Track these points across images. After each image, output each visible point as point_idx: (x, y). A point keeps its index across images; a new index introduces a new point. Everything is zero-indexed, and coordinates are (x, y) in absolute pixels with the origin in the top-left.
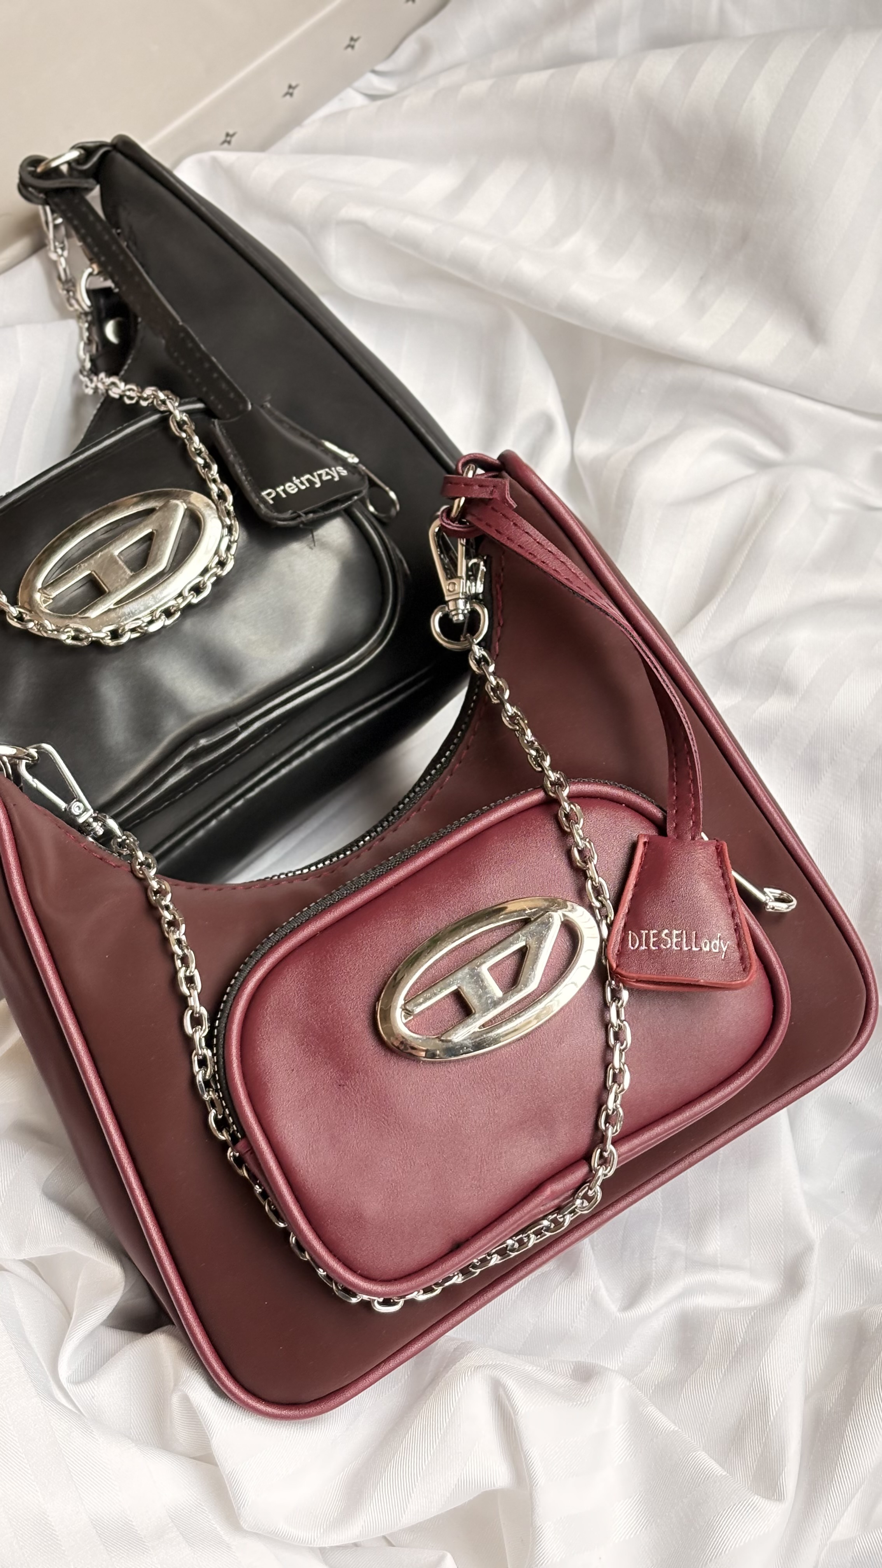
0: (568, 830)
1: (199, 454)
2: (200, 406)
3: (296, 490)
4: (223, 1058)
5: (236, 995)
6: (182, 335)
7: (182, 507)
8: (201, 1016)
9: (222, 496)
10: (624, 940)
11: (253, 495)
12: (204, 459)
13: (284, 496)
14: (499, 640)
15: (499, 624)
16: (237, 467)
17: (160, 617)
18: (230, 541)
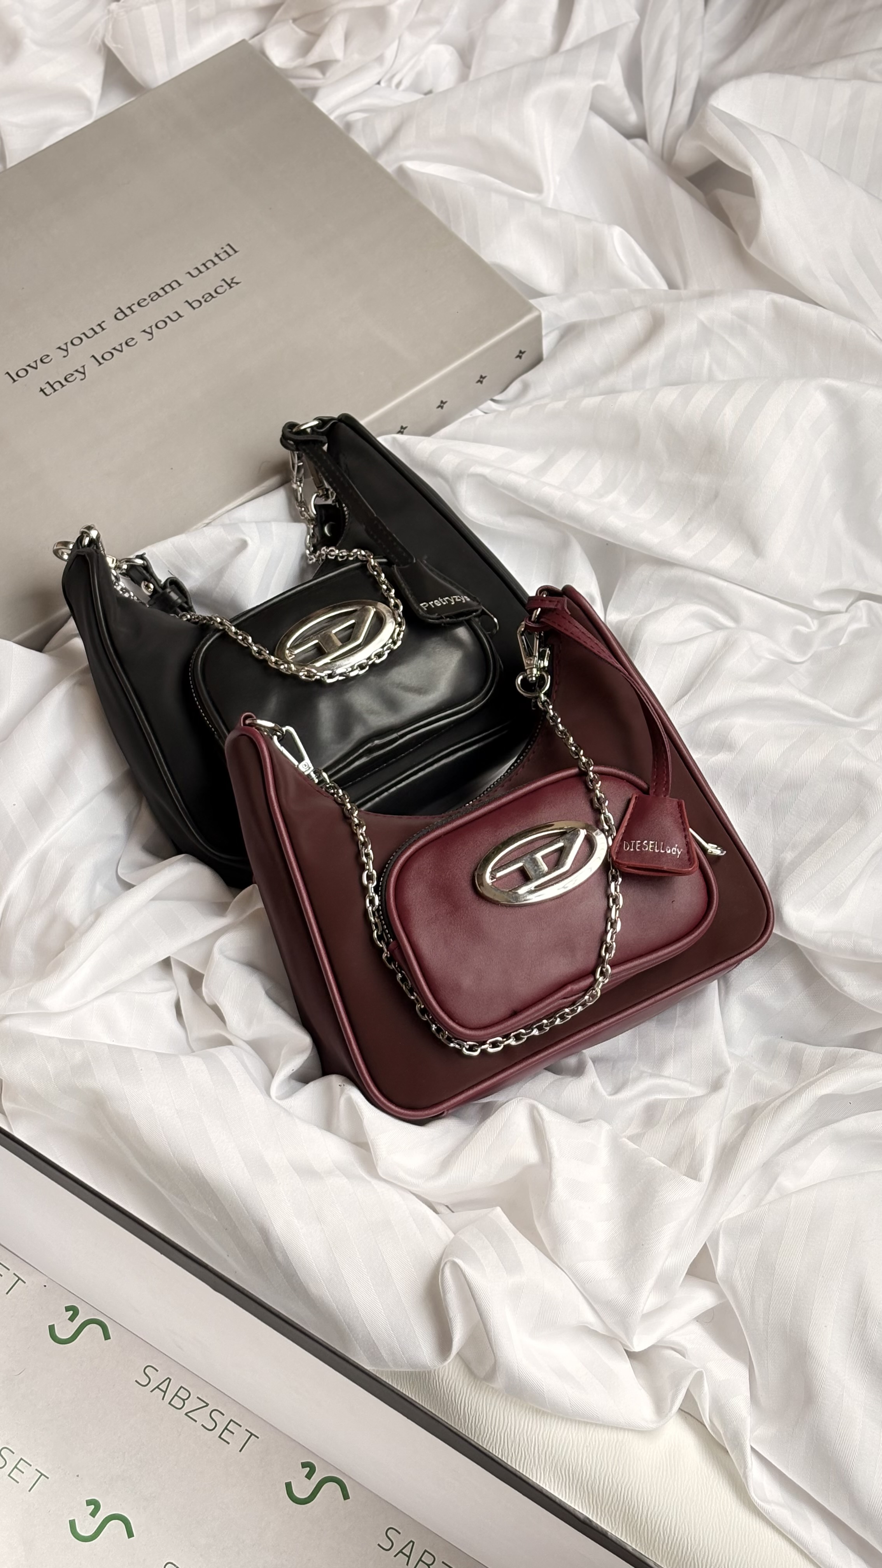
0: (592, 788)
1: (384, 583)
2: (384, 560)
3: (440, 604)
4: (385, 896)
5: (393, 864)
6: (376, 522)
7: (373, 611)
8: (373, 875)
9: (396, 606)
10: (621, 846)
11: (415, 605)
12: (387, 586)
13: (433, 606)
14: (556, 692)
15: (556, 683)
16: (406, 590)
17: (357, 668)
18: (400, 630)
